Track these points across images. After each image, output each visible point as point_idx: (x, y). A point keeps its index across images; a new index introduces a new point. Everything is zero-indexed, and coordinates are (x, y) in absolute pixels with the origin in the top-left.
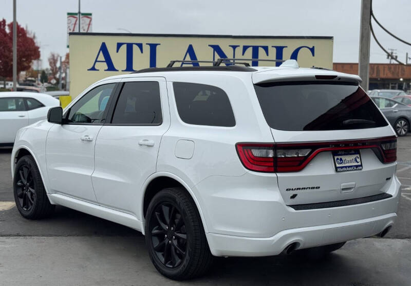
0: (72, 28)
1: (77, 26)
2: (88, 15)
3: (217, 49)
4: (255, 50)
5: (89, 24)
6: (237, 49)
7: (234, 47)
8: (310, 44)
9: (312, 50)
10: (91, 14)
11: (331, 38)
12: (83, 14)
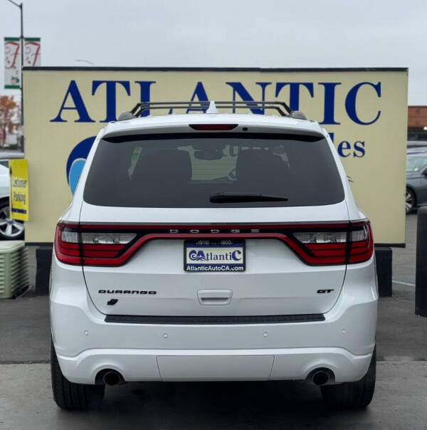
0: (11, 59)
1: (19, 57)
2: (34, 41)
3: (238, 87)
4: (295, 88)
5: (37, 54)
6: (267, 88)
7: (264, 85)
8: (375, 78)
9: (378, 88)
10: (38, 39)
11: (404, 70)
12: (27, 39)
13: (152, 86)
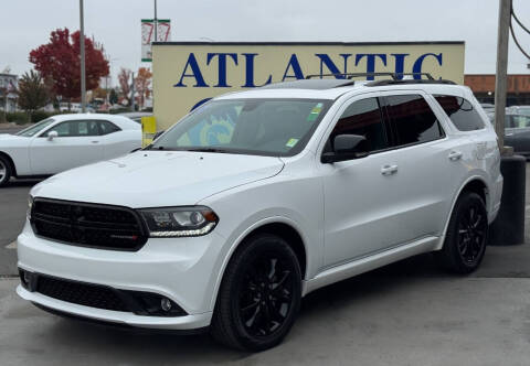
0: (147, 37)
1: (153, 35)
2: (166, 22)
3: (325, 59)
4: (371, 58)
5: (167, 33)
6: (349, 58)
7: (346, 56)
8: (437, 50)
9: (439, 58)
10: (169, 21)
11: (462, 43)
12: (160, 21)
13: (255, 57)
